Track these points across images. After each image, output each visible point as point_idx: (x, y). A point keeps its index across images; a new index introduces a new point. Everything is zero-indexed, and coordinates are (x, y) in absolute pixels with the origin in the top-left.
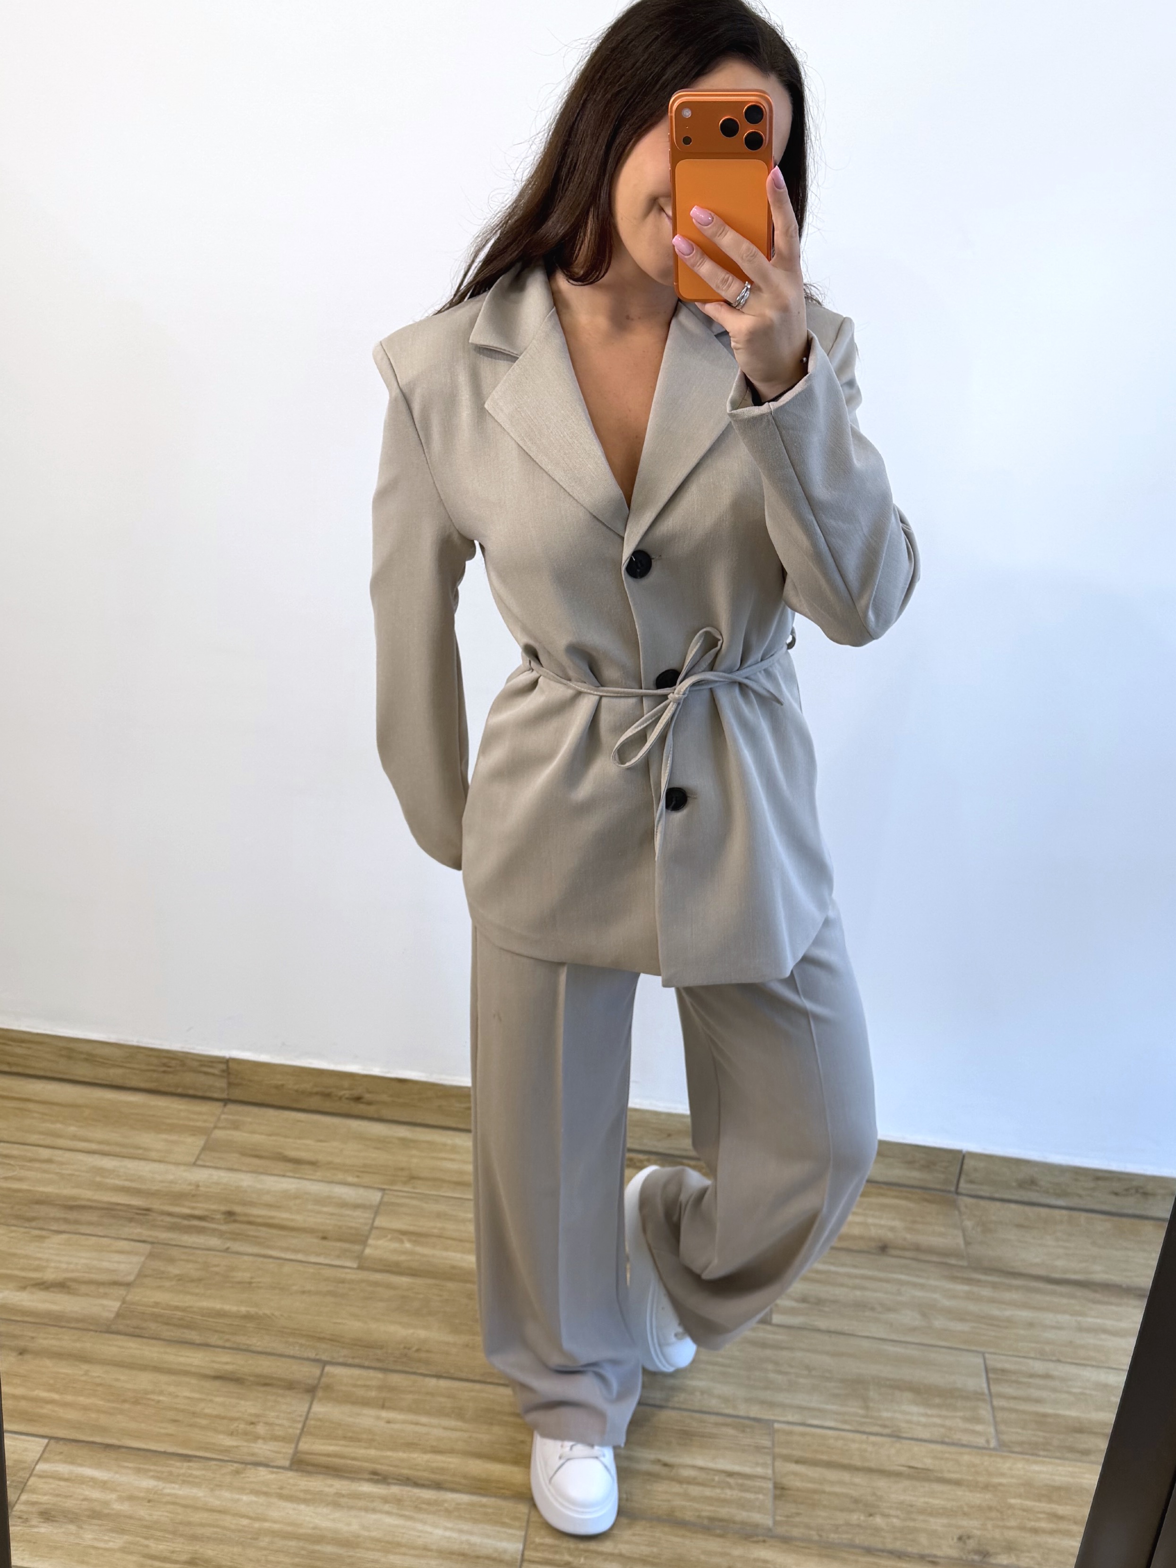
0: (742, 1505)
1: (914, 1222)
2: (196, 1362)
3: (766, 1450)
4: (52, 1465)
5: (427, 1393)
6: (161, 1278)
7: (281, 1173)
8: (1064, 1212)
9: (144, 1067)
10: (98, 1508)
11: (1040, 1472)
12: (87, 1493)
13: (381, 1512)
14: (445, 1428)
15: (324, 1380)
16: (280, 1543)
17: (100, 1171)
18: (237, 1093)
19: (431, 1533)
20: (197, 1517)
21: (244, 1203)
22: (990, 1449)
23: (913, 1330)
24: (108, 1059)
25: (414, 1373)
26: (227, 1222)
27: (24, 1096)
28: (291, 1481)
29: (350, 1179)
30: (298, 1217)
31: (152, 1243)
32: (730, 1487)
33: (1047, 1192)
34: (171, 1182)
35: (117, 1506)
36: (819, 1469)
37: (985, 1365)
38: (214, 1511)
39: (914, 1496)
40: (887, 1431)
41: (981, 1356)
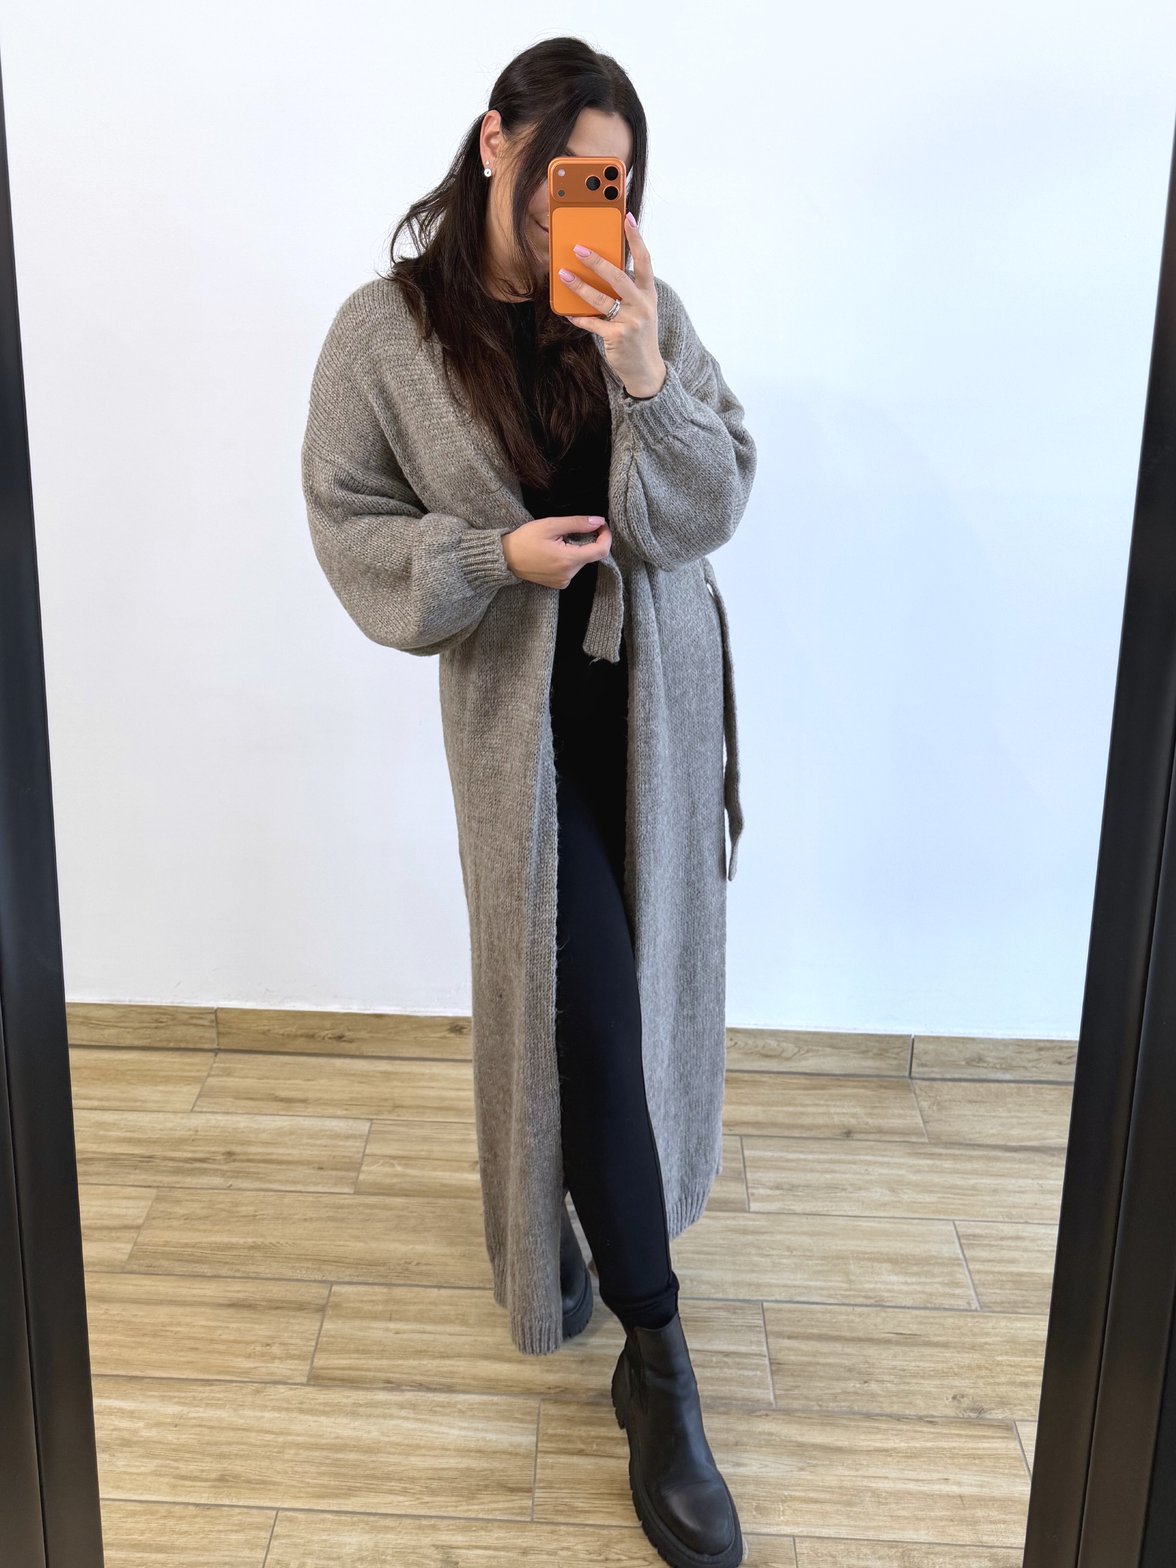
0: (742, 1382)
1: (874, 1107)
2: (209, 1293)
3: (759, 1329)
5: (431, 1303)
6: (169, 1219)
7: (275, 1113)
8: (1014, 1086)
9: (137, 1025)
10: (127, 1436)
11: (1020, 1328)
12: (116, 1423)
13: (399, 1418)
14: (450, 1334)
15: (331, 1299)
16: (304, 1454)
17: (101, 1125)
18: (225, 1043)
19: (447, 1434)
20: (222, 1437)
21: (243, 1143)
22: (971, 1311)
23: (884, 1205)
24: (103, 1021)
25: (417, 1286)
26: (228, 1162)
28: (310, 1396)
29: (340, 1112)
30: (295, 1152)
31: (158, 1187)
32: (729, 1367)
33: (994, 1067)
34: (171, 1129)
35: (145, 1433)
36: (812, 1343)
37: (957, 1232)
38: (239, 1429)
39: (906, 1360)
40: (872, 1301)
41: (951, 1223)
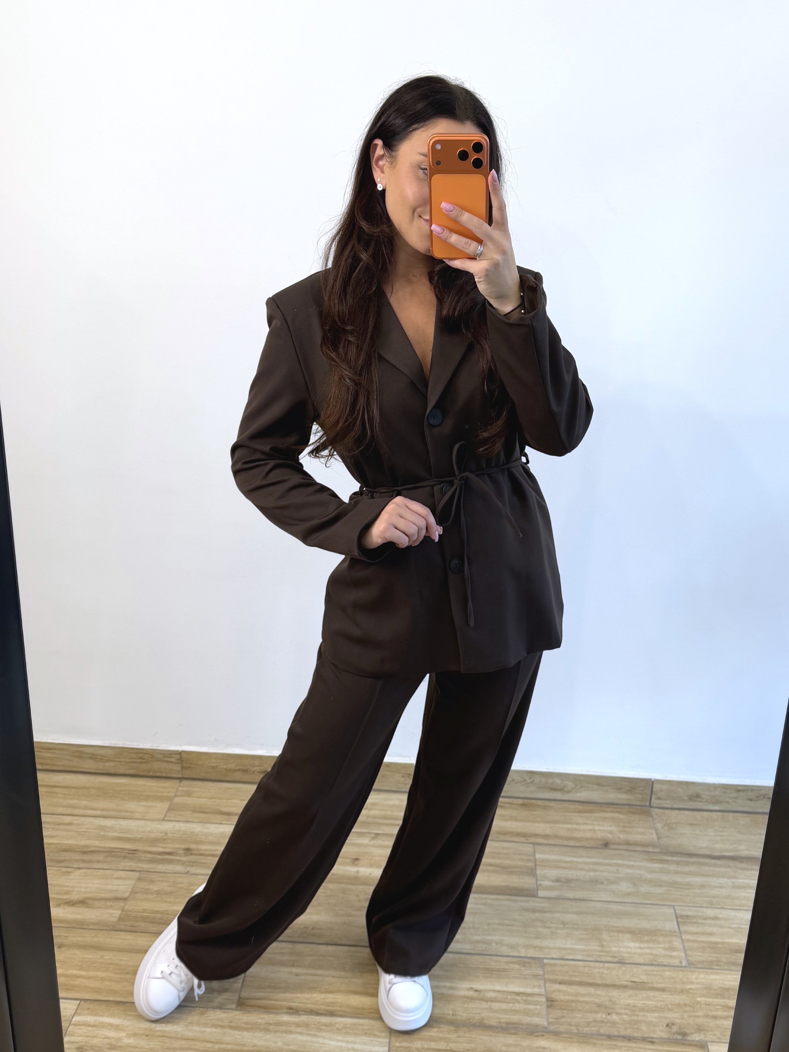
0: (527, 1013)
1: (625, 827)
3: (540, 977)
4: (83, 1017)
5: (321, 955)
6: (147, 893)
7: (220, 822)
8: (719, 814)
9: (127, 760)
10: (114, 1043)
11: (715, 980)
12: (106, 1033)
13: (296, 1033)
14: (333, 977)
17: (103, 828)
18: (187, 773)
19: (329, 1044)
21: (197, 843)
22: (681, 967)
23: (628, 894)
24: (105, 757)
25: (312, 943)
26: (186, 855)
27: (53, 784)
28: (237, 1017)
31: (140, 871)
32: (519, 1002)
33: (707, 802)
34: (149, 832)
35: (126, 1041)
36: (574, 987)
37: (676, 914)
38: (188, 1039)
39: (636, 1000)
40: (616, 960)
41: (672, 908)
